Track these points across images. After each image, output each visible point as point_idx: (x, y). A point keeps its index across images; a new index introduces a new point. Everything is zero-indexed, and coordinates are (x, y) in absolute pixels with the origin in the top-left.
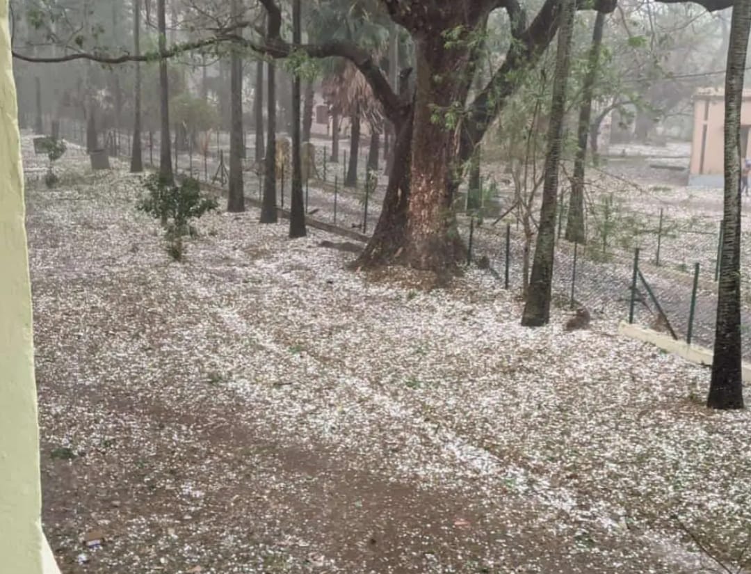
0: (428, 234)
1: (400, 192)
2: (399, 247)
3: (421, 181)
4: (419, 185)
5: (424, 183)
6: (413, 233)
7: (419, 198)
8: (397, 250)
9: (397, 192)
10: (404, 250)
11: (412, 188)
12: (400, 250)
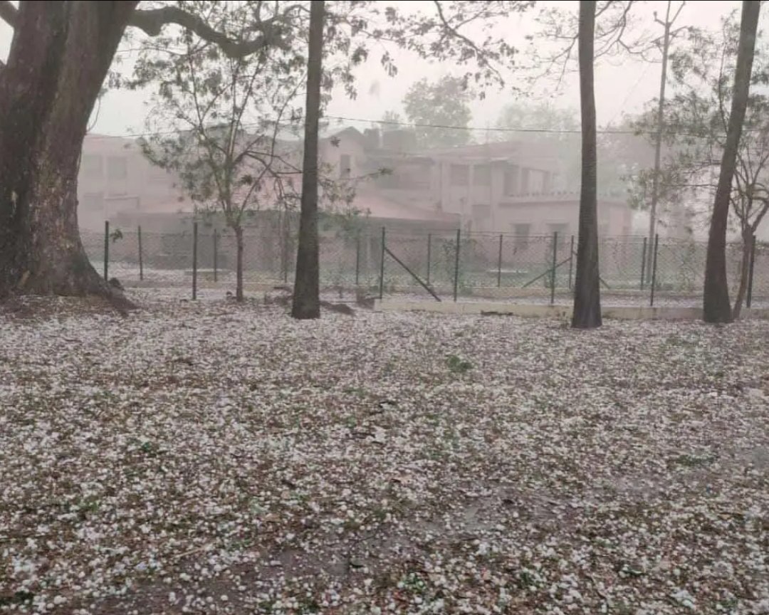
0: (69, 250)
1: (14, 196)
2: (25, 271)
3: (56, 179)
4: (52, 185)
5: (59, 181)
6: (45, 251)
7: (51, 202)
8: (20, 277)
9: (10, 196)
10: (32, 273)
11: (39, 190)
12: (26, 275)
